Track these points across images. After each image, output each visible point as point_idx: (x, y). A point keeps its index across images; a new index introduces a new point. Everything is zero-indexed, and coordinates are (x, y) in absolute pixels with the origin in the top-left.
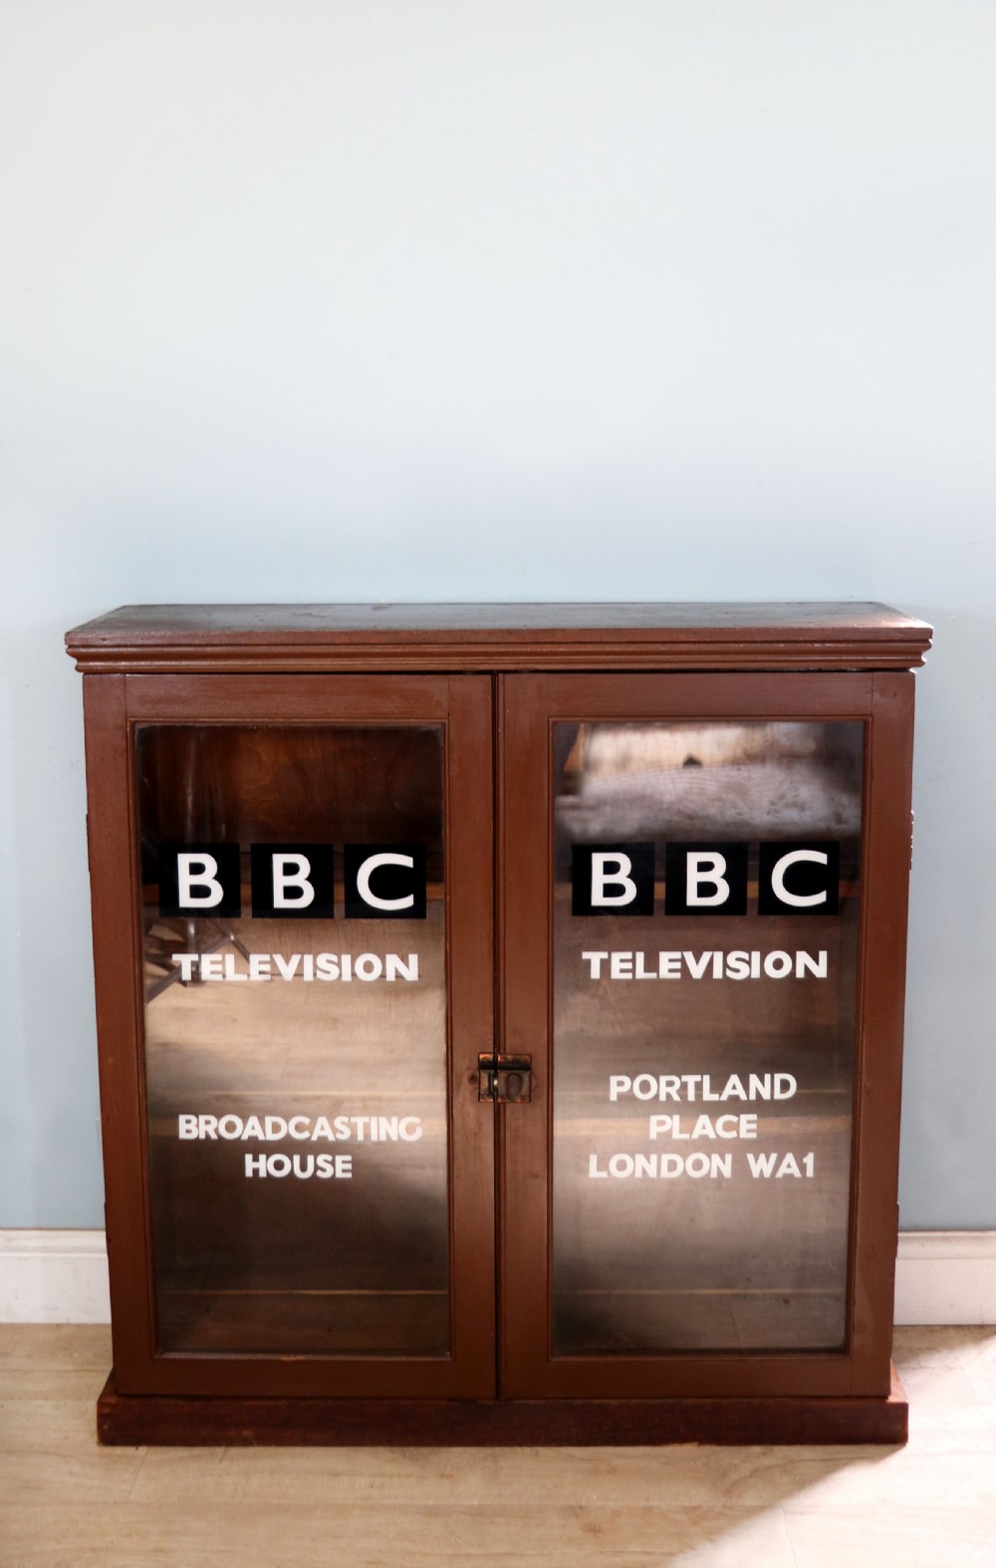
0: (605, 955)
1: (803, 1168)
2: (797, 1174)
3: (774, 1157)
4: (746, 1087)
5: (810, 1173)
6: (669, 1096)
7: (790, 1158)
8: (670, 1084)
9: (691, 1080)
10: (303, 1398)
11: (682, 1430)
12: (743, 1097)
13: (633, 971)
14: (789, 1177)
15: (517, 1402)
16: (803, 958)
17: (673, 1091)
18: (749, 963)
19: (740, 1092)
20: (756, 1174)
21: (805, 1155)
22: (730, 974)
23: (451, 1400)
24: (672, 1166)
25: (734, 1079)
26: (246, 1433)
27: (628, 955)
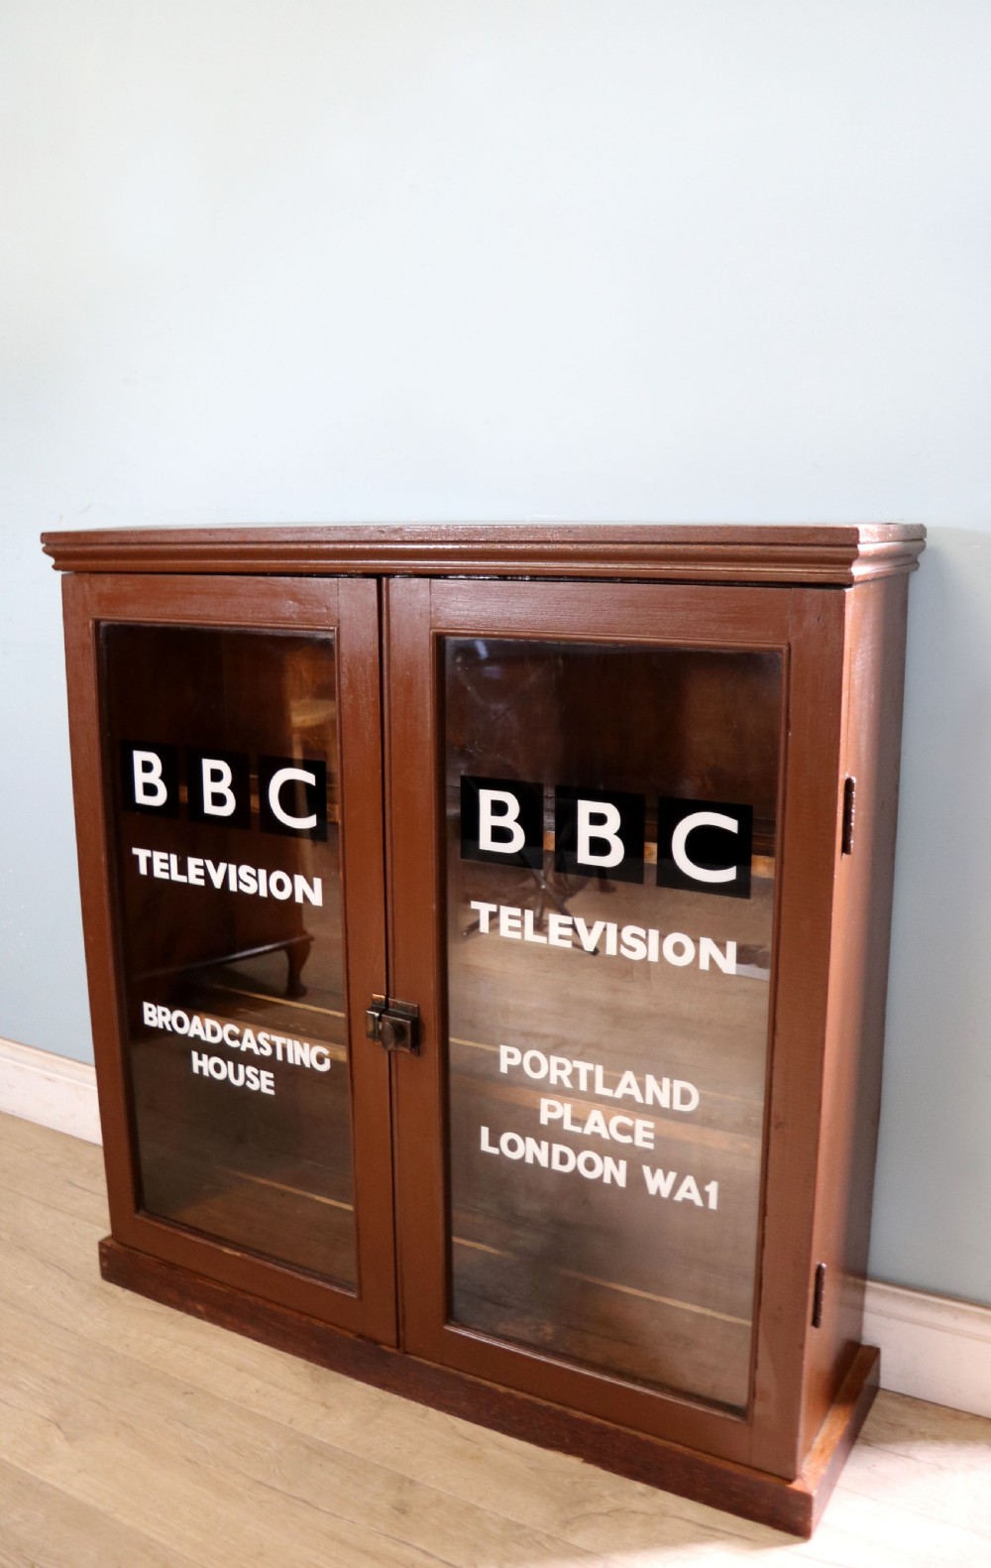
0: (493, 908)
1: (705, 1196)
2: (699, 1202)
3: (672, 1176)
4: (642, 1087)
5: (713, 1204)
6: (559, 1079)
7: (689, 1182)
8: (561, 1067)
9: (584, 1067)
10: (243, 1291)
11: (567, 1440)
12: (639, 1099)
13: (522, 930)
14: (688, 1203)
15: (413, 1357)
16: (708, 945)
17: (565, 1075)
18: (646, 941)
19: (635, 1092)
20: (652, 1191)
21: (708, 1183)
22: (625, 951)
23: (360, 1336)
24: (564, 1159)
25: (629, 1077)
26: (200, 1307)
27: (516, 912)
